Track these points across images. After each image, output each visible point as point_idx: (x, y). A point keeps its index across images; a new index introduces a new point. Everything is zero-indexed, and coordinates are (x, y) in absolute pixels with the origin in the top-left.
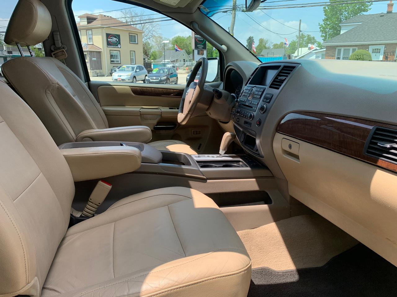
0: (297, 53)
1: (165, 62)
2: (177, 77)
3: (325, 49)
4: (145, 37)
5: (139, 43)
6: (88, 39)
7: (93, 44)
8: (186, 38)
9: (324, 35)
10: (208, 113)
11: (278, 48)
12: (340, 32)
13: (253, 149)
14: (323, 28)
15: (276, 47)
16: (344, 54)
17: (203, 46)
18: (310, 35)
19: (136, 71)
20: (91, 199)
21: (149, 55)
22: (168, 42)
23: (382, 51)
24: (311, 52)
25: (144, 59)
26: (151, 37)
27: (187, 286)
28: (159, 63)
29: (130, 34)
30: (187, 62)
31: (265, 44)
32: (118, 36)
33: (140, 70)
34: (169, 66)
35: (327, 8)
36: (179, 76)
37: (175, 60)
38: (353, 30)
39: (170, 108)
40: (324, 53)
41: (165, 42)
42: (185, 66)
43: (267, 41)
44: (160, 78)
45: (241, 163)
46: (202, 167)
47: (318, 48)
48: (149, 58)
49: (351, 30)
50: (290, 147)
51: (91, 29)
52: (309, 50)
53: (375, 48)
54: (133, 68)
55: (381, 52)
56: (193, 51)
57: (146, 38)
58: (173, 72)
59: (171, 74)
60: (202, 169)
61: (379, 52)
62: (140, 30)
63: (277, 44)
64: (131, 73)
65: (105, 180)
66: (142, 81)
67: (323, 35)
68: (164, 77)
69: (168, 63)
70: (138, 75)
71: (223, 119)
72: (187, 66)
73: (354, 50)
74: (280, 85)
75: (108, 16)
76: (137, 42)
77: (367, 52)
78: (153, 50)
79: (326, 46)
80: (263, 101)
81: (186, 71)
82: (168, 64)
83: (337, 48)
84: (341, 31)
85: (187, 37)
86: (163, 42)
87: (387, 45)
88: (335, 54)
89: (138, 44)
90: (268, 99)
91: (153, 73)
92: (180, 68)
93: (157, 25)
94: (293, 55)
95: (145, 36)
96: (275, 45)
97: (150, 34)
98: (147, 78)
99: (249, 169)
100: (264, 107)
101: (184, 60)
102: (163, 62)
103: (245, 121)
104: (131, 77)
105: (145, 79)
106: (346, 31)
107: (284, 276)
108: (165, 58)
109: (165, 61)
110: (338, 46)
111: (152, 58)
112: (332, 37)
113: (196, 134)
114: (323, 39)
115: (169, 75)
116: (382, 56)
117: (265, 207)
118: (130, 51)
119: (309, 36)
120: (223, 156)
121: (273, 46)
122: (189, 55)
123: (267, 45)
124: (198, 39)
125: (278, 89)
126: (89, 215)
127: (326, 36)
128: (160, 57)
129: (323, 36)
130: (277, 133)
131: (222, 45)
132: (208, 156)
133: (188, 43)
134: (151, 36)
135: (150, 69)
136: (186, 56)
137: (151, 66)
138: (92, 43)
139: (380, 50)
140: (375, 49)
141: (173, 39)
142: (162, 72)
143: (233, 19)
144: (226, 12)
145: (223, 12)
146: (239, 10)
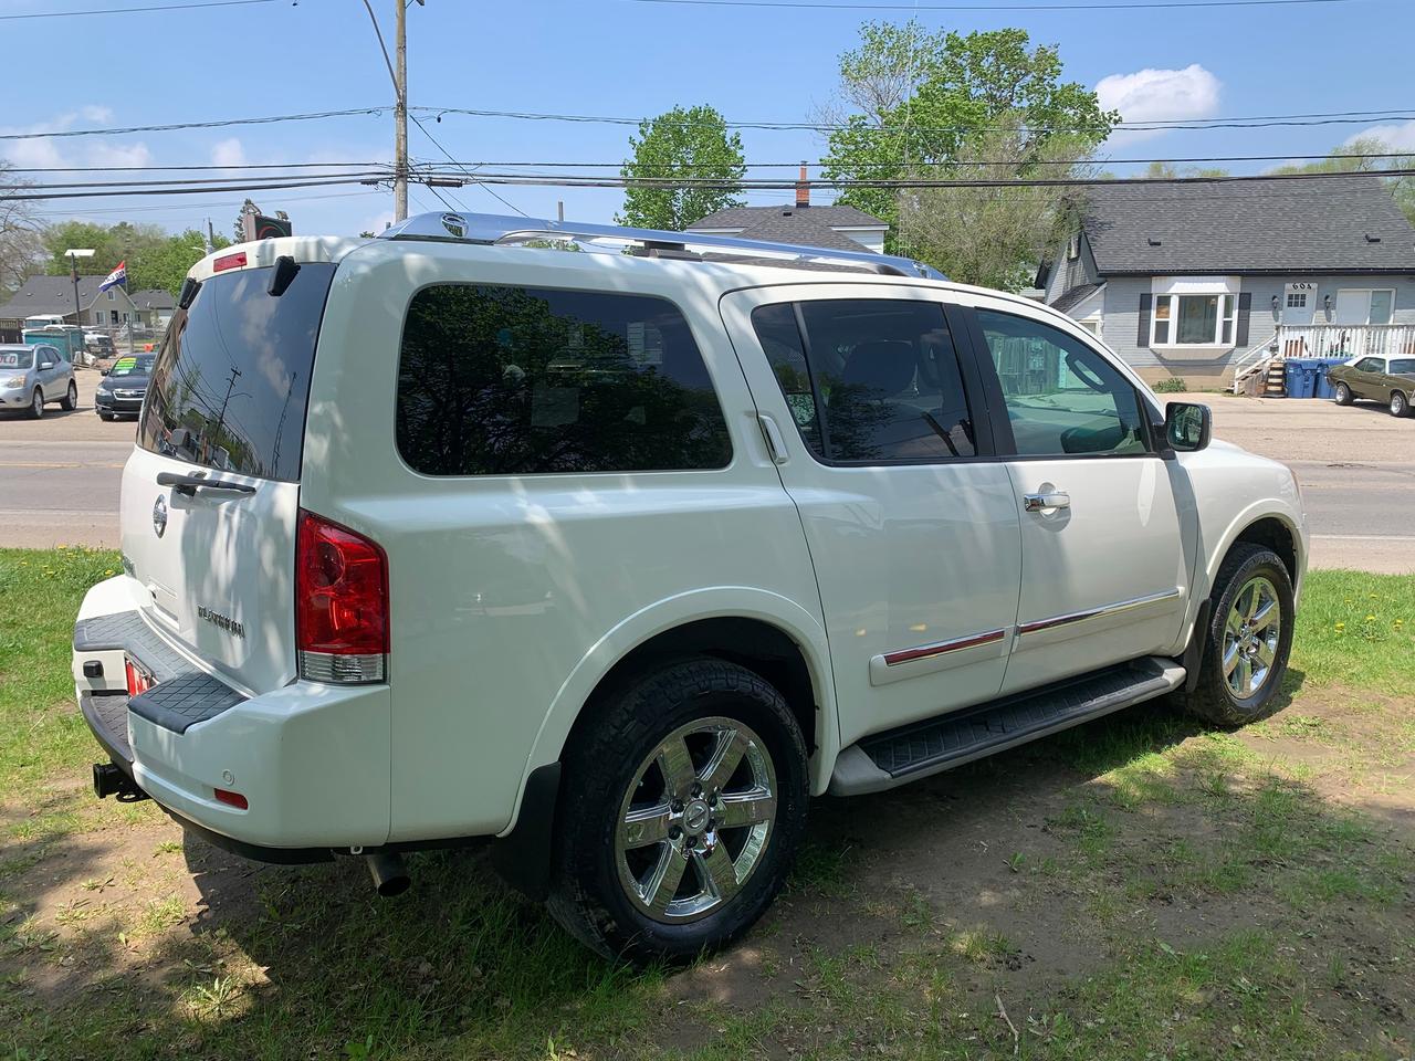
19: (39, 366)
33: (54, 363)
35: (630, 173)
54: (26, 358)
64: (23, 376)
70: (49, 381)
91: (120, 373)
101: (115, 313)
104: (25, 390)
122: (133, 296)
136: (120, 300)
143: (402, 206)
144: (375, 182)
145: (364, 182)
146: (417, 180)
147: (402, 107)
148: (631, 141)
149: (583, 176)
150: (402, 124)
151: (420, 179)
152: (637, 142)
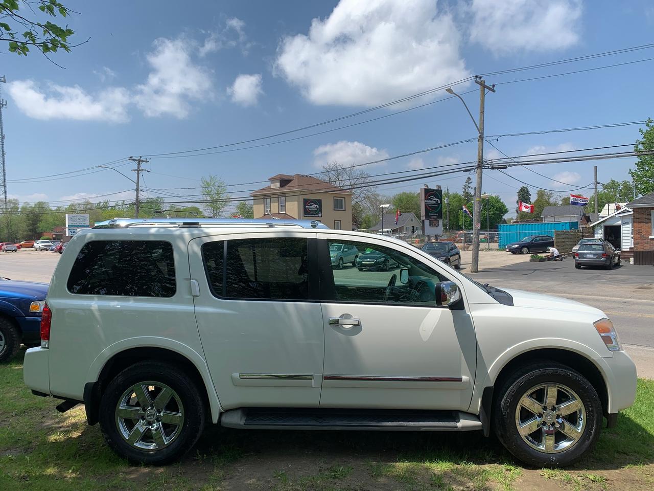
3: (632, 213)
4: (355, 200)
6: (280, 206)
7: (286, 214)
11: (570, 204)
15: (567, 202)
17: (437, 215)
19: (343, 250)
21: (359, 222)
22: (388, 205)
24: (618, 214)
29: (335, 198)
30: (417, 231)
31: (549, 199)
32: (319, 202)
33: (349, 249)
37: (398, 229)
41: (384, 206)
42: (415, 235)
43: (551, 194)
44: (375, 260)
51: (283, 195)
52: (615, 211)
54: (339, 247)
56: (423, 221)
57: (357, 201)
63: (569, 199)
64: (336, 255)
66: (350, 263)
70: (346, 256)
75: (306, 176)
76: (344, 209)
79: (634, 208)
83: (652, 211)
86: (381, 206)
88: (650, 220)
89: (345, 210)
91: (367, 253)
97: (362, 195)
98: (358, 259)
101: (413, 227)
104: (336, 259)
105: (355, 261)
108: (384, 226)
109: (384, 230)
111: (364, 225)
118: (335, 220)
121: (562, 200)
123: (552, 200)
124: (430, 205)
128: (376, 224)
134: (363, 197)
136: (416, 222)
138: (284, 212)
143: (479, 180)
144: (469, 170)
145: (464, 171)
146: (487, 167)
147: (481, 138)
148: (641, 130)
149: (573, 156)
150: (481, 144)
151: (488, 167)
152: (644, 131)
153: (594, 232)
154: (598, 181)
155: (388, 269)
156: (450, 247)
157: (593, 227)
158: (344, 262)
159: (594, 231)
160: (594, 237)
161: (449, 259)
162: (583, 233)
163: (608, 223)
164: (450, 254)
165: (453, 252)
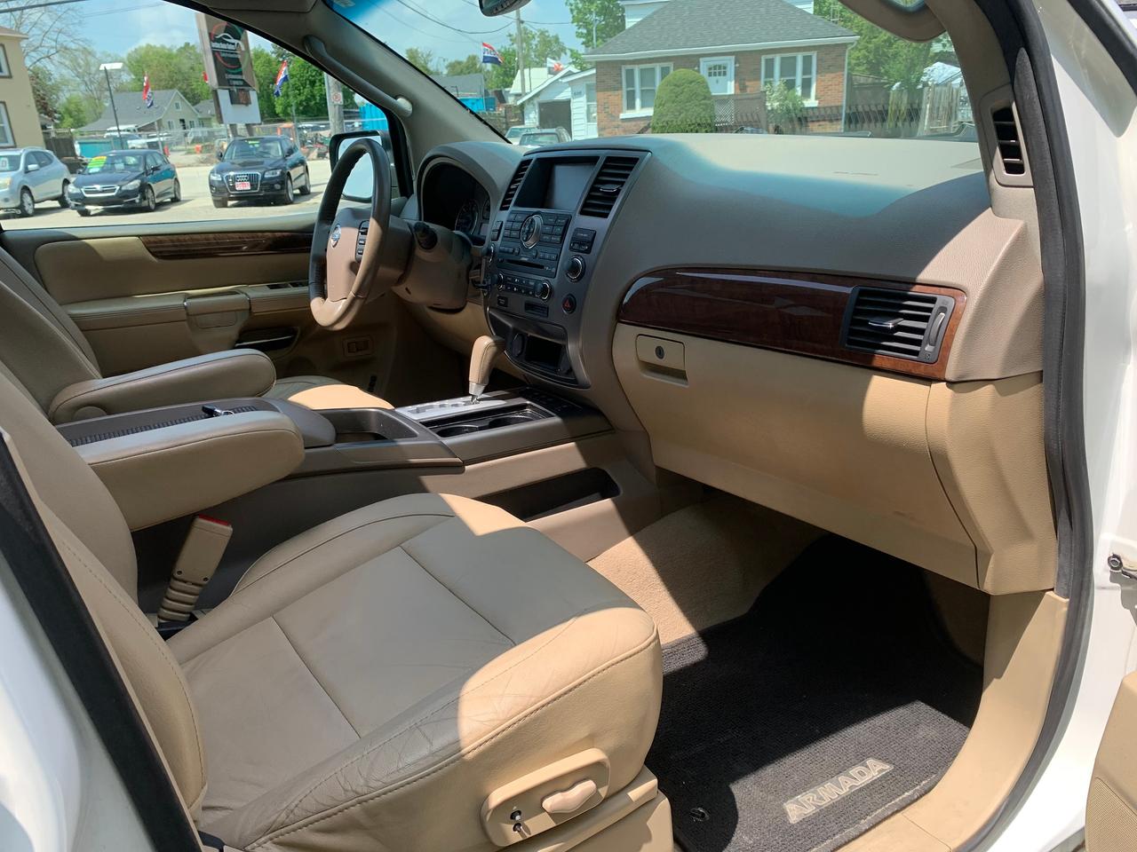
0: (520, 83)
1: (121, 133)
2: (176, 179)
3: (594, 71)
4: (33, 54)
5: (13, 73)
8: (175, 51)
9: (585, 31)
10: (400, 290)
11: (461, 73)
12: (623, 21)
13: (556, 372)
14: (579, 11)
15: (458, 69)
16: (642, 84)
17: (244, 78)
18: (547, 31)
19: (26, 168)
20: (180, 572)
21: (56, 112)
22: (118, 66)
23: (731, 70)
24: (557, 80)
25: (44, 127)
26: (53, 51)
27: (555, 700)
28: (98, 135)
30: (192, 129)
31: (426, 64)
33: (41, 166)
34: (137, 143)
36: (180, 173)
37: (153, 123)
38: (655, 17)
39: (272, 287)
40: (593, 81)
41: (109, 67)
42: (190, 139)
43: (429, 55)
44: (118, 188)
45: (528, 410)
46: (444, 434)
47: (573, 69)
48: (57, 121)
49: (650, 17)
50: (660, 352)
52: (550, 76)
53: (712, 64)
54: (14, 162)
55: (728, 73)
56: (215, 92)
57: (38, 58)
58: (159, 162)
59: (155, 169)
60: (447, 441)
61: (725, 74)
62: (10, 31)
63: (459, 63)
64: (8, 180)
65: (212, 514)
66: (52, 199)
67: (580, 31)
68: (131, 181)
69: (129, 135)
70: (38, 182)
71: (445, 302)
72: (196, 141)
73: (665, 72)
74: (610, 208)
76: (6, 73)
77: (697, 74)
78: (68, 95)
79: (597, 62)
80: (571, 249)
81: (199, 156)
82: (133, 138)
83: (623, 66)
84: (627, 20)
85: (178, 47)
86: (102, 68)
87: (739, 56)
88: (621, 83)
89: (10, 77)
90: (584, 245)
91: (91, 171)
92: (174, 148)
93: (70, 12)
94: (507, 89)
95: (34, 51)
96: (452, 66)
97: (49, 43)
98: (71, 189)
99: (556, 420)
100: (577, 263)
101: (182, 121)
102: (113, 134)
103: (526, 304)
104: (11, 192)
105: (63, 193)
106: (639, 20)
107: (674, 653)
108: (119, 120)
109: (121, 127)
110: (624, 62)
111: (69, 120)
112: (604, 35)
113: (358, 350)
114: (583, 43)
115: (146, 173)
116: (733, 82)
117: (606, 504)
119: (542, 33)
120: (480, 400)
121: (447, 67)
122: (197, 106)
123: (431, 67)
124: (223, 55)
125: (605, 216)
126: (181, 617)
127: (589, 33)
128: (98, 116)
129: (582, 33)
130: (619, 325)
131: (396, 98)
132: (441, 406)
133: (185, 68)
134: (52, 47)
135: (73, 158)
136: (185, 110)
137: (73, 148)
139: (725, 68)
140: (715, 67)
141: (129, 54)
142: (120, 166)
153: (523, 116)
154: (522, 19)
155: (152, 206)
156: (286, 147)
157: (522, 106)
158: (35, 199)
159: (523, 113)
160: (523, 123)
161: (289, 174)
162: (505, 117)
163: (544, 98)
164: (289, 163)
165: (293, 158)
